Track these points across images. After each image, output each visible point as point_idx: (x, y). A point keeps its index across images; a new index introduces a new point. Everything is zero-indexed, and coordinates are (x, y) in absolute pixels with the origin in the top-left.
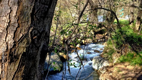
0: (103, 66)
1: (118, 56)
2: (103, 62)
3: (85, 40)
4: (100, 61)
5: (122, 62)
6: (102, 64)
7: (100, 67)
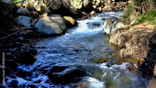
0: (116, 29)
1: (137, 15)
2: (116, 23)
3: (102, 7)
4: (113, 22)
5: (141, 22)
6: (115, 25)
7: (113, 30)
